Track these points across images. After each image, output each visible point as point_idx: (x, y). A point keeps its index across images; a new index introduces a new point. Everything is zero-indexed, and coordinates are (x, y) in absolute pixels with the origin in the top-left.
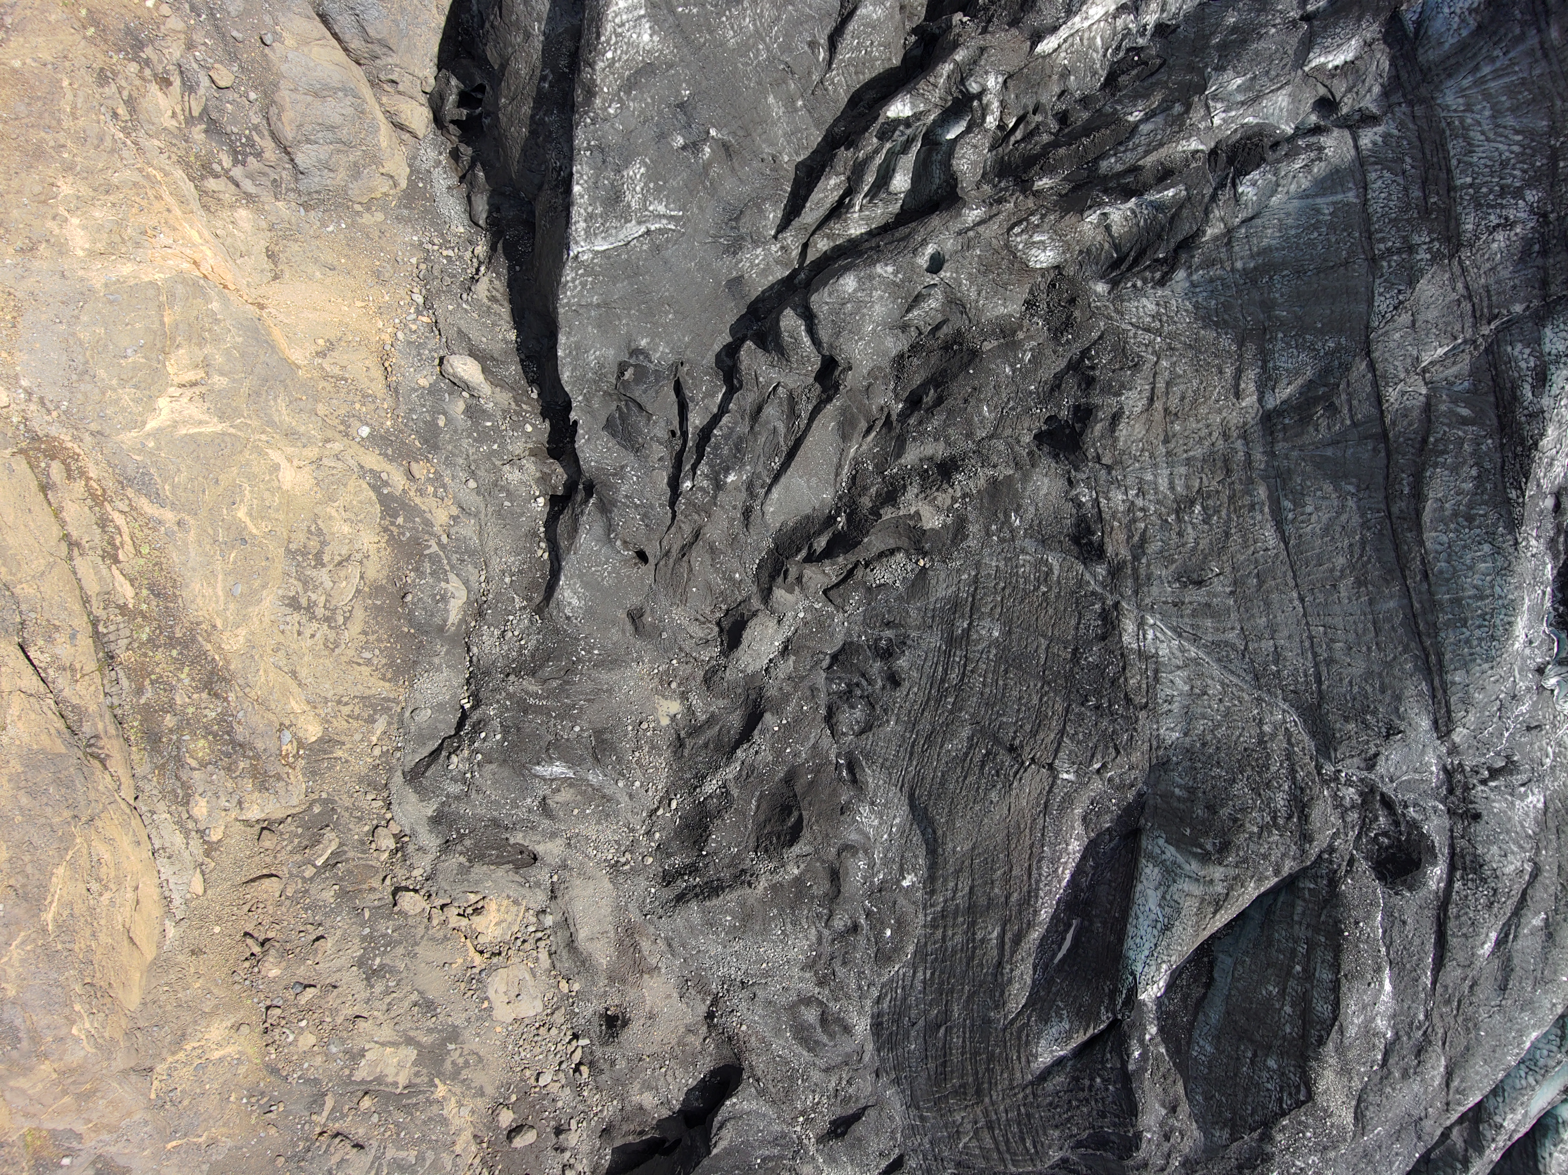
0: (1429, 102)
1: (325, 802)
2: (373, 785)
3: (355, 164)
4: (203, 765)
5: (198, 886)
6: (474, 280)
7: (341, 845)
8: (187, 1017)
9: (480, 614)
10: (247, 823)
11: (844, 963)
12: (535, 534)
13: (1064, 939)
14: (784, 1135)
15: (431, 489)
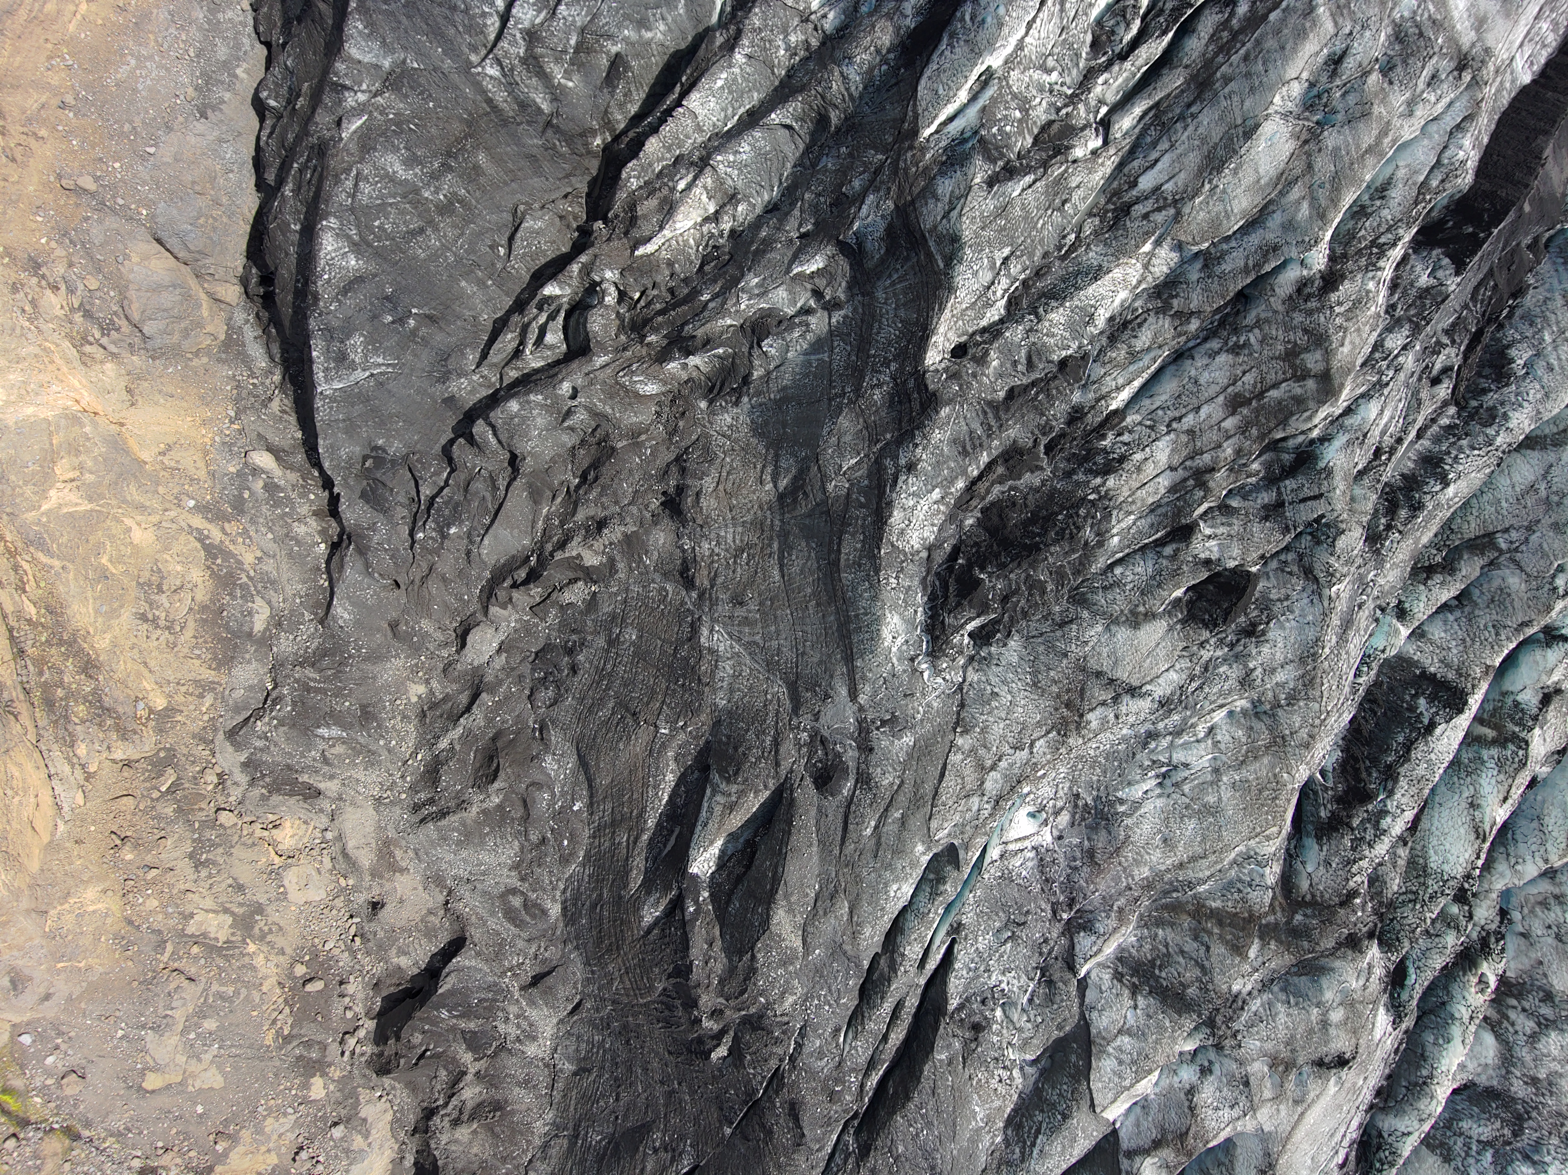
0: (870, 294)
1: (169, 750)
2: (203, 740)
3: (186, 329)
4: (83, 722)
5: (80, 799)
6: (270, 400)
7: (178, 779)
8: (70, 881)
9: (279, 624)
10: (114, 761)
11: (539, 866)
12: (319, 569)
13: (668, 840)
14: (496, 984)
15: (240, 540)
